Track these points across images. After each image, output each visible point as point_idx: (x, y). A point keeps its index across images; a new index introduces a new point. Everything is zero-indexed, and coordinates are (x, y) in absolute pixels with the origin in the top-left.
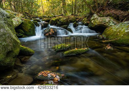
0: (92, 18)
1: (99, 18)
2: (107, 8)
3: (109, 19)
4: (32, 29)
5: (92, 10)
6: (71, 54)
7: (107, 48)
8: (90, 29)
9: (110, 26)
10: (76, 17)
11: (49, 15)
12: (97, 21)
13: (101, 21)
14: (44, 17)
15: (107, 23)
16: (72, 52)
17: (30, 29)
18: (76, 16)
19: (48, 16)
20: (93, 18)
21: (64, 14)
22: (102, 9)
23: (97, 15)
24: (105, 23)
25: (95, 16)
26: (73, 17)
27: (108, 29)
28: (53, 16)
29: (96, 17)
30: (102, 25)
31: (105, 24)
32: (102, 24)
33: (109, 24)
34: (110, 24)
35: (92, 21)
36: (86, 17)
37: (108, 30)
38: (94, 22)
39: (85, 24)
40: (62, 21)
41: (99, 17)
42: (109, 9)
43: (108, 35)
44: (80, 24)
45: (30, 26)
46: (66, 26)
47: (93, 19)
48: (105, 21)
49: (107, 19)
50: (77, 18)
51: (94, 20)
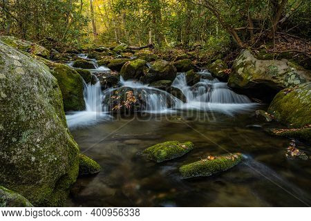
0: (239, 61)
1: (258, 63)
2: (279, 36)
3: (285, 67)
4: (75, 92)
5: (238, 38)
6: (199, 173)
7: (289, 154)
8: (232, 92)
9: (290, 85)
10: (191, 53)
11: (111, 44)
12: (252, 71)
13: (263, 70)
14: (100, 51)
15: (280, 75)
16: (203, 168)
17: (70, 93)
18: (190, 51)
19: (111, 49)
20: (241, 61)
21: (156, 45)
22: (265, 37)
23: (253, 53)
24: (274, 78)
25: (248, 56)
26: (181, 53)
27: (286, 95)
28: (126, 47)
29: (248, 59)
30: (266, 80)
31: (275, 81)
32: (267, 78)
33: (287, 81)
34: (290, 81)
35: (240, 71)
36: (220, 55)
37: (285, 97)
38: (243, 72)
39: (218, 77)
40: (157, 69)
41: (259, 58)
42: (284, 38)
43: (287, 113)
44: (204, 77)
45: (72, 85)
46: (168, 81)
47: (242, 65)
48: (276, 72)
49: (281, 67)
50: (193, 58)
51: (245, 66)
